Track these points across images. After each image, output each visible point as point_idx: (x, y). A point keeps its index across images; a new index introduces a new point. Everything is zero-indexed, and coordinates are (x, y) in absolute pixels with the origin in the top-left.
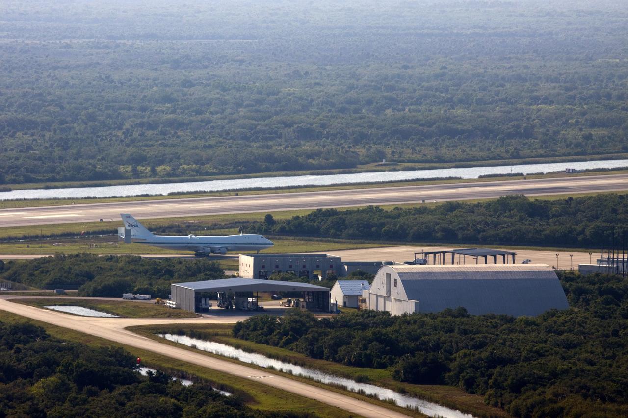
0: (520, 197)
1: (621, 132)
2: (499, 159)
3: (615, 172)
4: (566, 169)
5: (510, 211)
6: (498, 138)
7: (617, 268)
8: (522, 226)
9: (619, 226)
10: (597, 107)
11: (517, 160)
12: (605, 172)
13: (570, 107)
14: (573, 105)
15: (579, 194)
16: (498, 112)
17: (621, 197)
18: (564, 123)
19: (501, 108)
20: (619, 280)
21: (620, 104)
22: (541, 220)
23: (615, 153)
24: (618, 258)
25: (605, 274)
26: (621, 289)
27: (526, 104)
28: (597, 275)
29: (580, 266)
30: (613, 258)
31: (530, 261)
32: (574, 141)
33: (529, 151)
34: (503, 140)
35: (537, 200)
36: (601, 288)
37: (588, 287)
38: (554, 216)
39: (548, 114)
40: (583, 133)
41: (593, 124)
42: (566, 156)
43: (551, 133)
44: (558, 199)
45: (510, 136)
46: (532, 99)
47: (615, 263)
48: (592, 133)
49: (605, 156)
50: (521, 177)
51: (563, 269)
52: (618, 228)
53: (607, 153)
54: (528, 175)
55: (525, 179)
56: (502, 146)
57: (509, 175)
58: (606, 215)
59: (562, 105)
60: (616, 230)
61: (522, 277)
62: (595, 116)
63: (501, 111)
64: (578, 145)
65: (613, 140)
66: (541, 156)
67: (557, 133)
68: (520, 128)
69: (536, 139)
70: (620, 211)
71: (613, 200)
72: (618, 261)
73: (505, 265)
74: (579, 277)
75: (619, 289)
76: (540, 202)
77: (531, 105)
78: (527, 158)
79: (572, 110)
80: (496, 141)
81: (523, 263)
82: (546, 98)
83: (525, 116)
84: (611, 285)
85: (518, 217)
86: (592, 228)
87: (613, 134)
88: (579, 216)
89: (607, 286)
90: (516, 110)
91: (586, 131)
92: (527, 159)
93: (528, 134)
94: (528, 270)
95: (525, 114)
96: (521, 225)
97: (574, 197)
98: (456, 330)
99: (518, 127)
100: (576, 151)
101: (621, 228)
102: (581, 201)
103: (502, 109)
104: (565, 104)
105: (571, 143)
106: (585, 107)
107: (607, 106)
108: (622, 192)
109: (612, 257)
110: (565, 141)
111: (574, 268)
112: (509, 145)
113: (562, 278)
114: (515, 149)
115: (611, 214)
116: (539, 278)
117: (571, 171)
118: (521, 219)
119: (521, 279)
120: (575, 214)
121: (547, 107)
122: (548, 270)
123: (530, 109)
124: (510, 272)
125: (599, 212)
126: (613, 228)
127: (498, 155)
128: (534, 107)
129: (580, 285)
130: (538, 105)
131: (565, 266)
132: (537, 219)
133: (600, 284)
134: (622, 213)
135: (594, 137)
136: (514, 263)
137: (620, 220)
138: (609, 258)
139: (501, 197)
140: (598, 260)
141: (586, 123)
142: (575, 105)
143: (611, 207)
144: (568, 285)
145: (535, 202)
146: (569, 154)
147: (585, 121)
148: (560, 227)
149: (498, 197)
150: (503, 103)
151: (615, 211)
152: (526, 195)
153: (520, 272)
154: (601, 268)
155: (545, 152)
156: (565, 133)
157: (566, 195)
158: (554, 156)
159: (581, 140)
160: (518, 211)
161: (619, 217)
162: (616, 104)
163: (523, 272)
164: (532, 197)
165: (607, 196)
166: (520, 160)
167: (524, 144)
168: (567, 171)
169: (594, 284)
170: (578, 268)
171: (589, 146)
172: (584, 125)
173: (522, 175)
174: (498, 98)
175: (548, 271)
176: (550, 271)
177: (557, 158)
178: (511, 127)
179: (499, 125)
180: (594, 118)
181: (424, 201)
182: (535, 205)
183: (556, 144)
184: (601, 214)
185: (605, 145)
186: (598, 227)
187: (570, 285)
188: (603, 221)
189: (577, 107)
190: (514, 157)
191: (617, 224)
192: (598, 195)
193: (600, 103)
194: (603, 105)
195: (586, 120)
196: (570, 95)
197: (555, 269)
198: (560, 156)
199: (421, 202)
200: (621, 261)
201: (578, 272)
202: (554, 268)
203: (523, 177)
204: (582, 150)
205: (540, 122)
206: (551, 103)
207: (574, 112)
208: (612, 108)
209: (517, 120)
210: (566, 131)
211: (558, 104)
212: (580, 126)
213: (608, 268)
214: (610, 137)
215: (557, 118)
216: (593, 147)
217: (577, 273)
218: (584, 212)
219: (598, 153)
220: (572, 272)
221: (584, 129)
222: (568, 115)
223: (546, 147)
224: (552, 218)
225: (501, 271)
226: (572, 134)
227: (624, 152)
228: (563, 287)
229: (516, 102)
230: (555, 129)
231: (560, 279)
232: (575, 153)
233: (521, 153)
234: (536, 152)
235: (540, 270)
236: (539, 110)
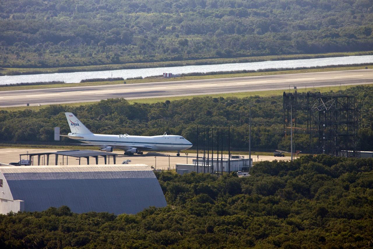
0: (120, 101)
1: (215, 38)
2: (100, 64)
3: (210, 76)
4: (164, 74)
5: (111, 114)
6: (99, 44)
7: (212, 167)
8: (122, 128)
9: (213, 127)
10: (193, 15)
11: (117, 65)
12: (200, 76)
13: (166, 14)
14: (169, 13)
15: (176, 97)
16: (99, 19)
17: (216, 100)
18: (161, 30)
19: (102, 15)
20: (214, 179)
21: (214, 11)
22: (140, 122)
23: (210, 58)
24: (212, 158)
25: (200, 174)
26: (216, 188)
27: (125, 12)
28: (193, 174)
29: (177, 166)
30: (208, 158)
31: (130, 161)
32: (170, 47)
33: (128, 57)
34: (104, 46)
35: (136, 103)
36: (197, 186)
37: (184, 185)
38: (153, 118)
39: (146, 21)
40: (179, 39)
41: (189, 31)
42: (163, 61)
43: (149, 39)
44: (156, 102)
45: (110, 42)
46: (131, 6)
47: (210, 163)
48: (188, 39)
49: (199, 61)
50: (121, 81)
51: (161, 169)
52: (213, 129)
53: (202, 58)
54: (128, 79)
55: (125, 83)
56: (103, 52)
57: (109, 80)
58: (202, 117)
59: (160, 12)
60: (211, 131)
61: (122, 177)
62: (190, 23)
63: (101, 19)
64: (174, 51)
65: (208, 46)
66: (140, 61)
67: (154, 39)
68: (120, 34)
69: (135, 45)
70: (215, 114)
71: (207, 103)
72: (212, 161)
73: (107, 165)
74: (176, 176)
75: (214, 187)
76: (139, 105)
77: (130, 12)
78: (127, 63)
79: (168, 17)
80: (97, 47)
81: (124, 163)
82: (144, 6)
83: (124, 23)
84: (205, 184)
85: (118, 119)
86: (189, 130)
87: (208, 40)
88: (176, 118)
89: (203, 185)
90: (116, 17)
91: (182, 38)
92: (127, 64)
93: (127, 40)
94: (128, 170)
95: (124, 21)
96: (121, 127)
97: (171, 100)
98: (60, 229)
99: (118, 33)
100: (173, 57)
101: (215, 129)
102: (178, 104)
103: (103, 17)
104: (163, 11)
105: (168, 49)
106: (181, 14)
107: (201, 14)
108: (217, 95)
109: (207, 157)
110: (163, 47)
111: (172, 168)
112: (109, 51)
113: (160, 178)
114: (115, 55)
115: (206, 116)
116: (138, 177)
117: (168, 76)
118: (121, 121)
119: (122, 179)
120: (172, 116)
121: (145, 14)
122: (147, 170)
123: (129, 16)
124: (111, 173)
125: (194, 115)
126: (208, 130)
127: (100, 60)
128: (133, 14)
129: (177, 184)
130: (136, 13)
131: (163, 166)
132: (136, 121)
133: (196, 183)
134: (216, 115)
135: (189, 44)
136: (115, 163)
137: (214, 122)
138: (204, 158)
139: (102, 101)
140: (194, 160)
141: (182, 29)
142: (172, 12)
143: (206, 109)
144: (165, 184)
145: (134, 105)
146: (166, 60)
147: (181, 28)
148: (158, 129)
149: (99, 101)
150: (103, 10)
151: (209, 113)
152: (126, 99)
153: (121, 172)
154: (196, 168)
155: (144, 58)
156: (162, 39)
157: (163, 98)
158: (152, 61)
159: (177, 46)
160: (118, 114)
161: (213, 119)
162: (210, 11)
163: (123, 172)
164: (132, 100)
165: (202, 99)
166: (120, 66)
167: (124, 50)
168: (165, 76)
169: (190, 183)
170: (175, 168)
171: (185, 52)
172: (180, 31)
173: (122, 79)
174: (99, 5)
175: (147, 171)
176: (149, 171)
177: (155, 64)
178: (111, 34)
179: (100, 32)
180: (190, 25)
181: (28, 105)
182: (134, 108)
183: (154, 50)
184: (196, 117)
185: (200, 51)
186: (194, 129)
187: (168, 184)
188: (198, 123)
189: (174, 15)
190: (114, 63)
191: (212, 126)
192: (194, 98)
193: (196, 11)
194: (198, 13)
195: (182, 26)
196: (167, 3)
197: (153, 169)
198: (158, 61)
199: (26, 105)
200: (215, 161)
201: (175, 171)
202: (152, 167)
203: (123, 81)
204: (179, 56)
205: (138, 29)
206: (149, 10)
207: (170, 20)
208: (206, 16)
209: (116, 26)
210: (163, 37)
211: (156, 11)
212: (176, 33)
213: (203, 168)
214: (204, 43)
215: (154, 25)
216: (189, 53)
217: (174, 172)
218: (181, 114)
219: (193, 59)
220: (169, 172)
221: (180, 36)
222: (165, 22)
223: (145, 53)
224: (151, 120)
225: (102, 171)
226: (168, 40)
227: (218, 58)
228: (161, 186)
229: (115, 9)
230: (153, 35)
231: (158, 178)
232: (172, 58)
233: (120, 58)
234: (135, 57)
235: (139, 170)
236: (138, 17)
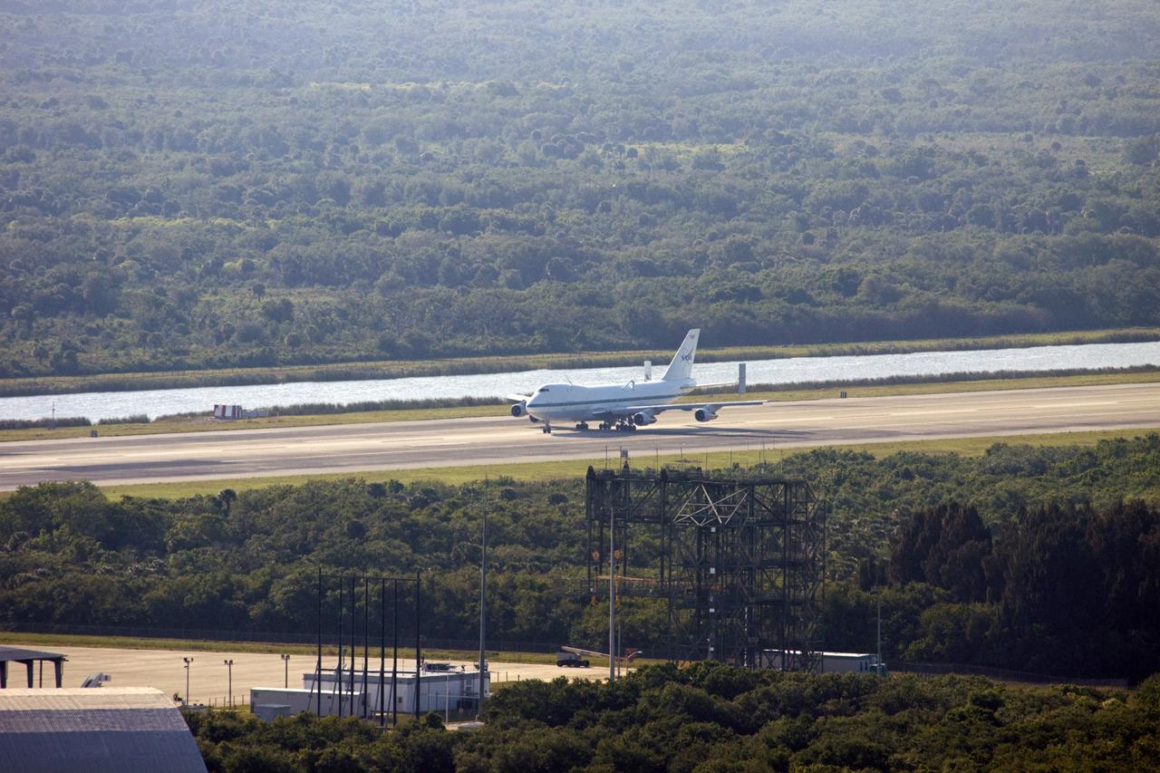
0: (78, 490)
1: (375, 297)
2: (17, 376)
3: (360, 416)
4: (216, 406)
5: (50, 529)
6: (14, 312)
7: (365, 698)
8: (83, 576)
9: (369, 574)
10: (308, 224)
11: (72, 378)
12: (330, 416)
13: (226, 222)
14: (234, 218)
15: (254, 480)
16: (14, 237)
17: (377, 490)
18: (208, 271)
19: (23, 223)
20: (370, 736)
21: (373, 215)
22: (140, 558)
23: (361, 359)
24: (366, 671)
25: (327, 718)
26: (375, 763)
27: (96, 213)
28: (304, 720)
29: (255, 694)
30: (352, 670)
31: (107, 678)
32: (237, 324)
33: (106, 353)
34: (28, 317)
35: (129, 498)
36: (317, 757)
37: (276, 755)
38: (180, 545)
39: (163, 244)
40: (265, 300)
41: (296, 274)
42: (215, 367)
43: (171, 301)
44: (192, 496)
45: (49, 306)
46: (114, 196)
47: (357, 686)
48: (292, 300)
49: (323, 368)
50: (82, 429)
51: (206, 703)
52: (367, 580)
53: (335, 361)
54: (103, 422)
55: (94, 434)
56: (25, 337)
57: (47, 424)
58: (335, 543)
59: (205, 216)
60: (361, 585)
61: (83, 728)
62: (300, 249)
63: (22, 234)
64: (250, 335)
65: (354, 322)
66: (142, 367)
67: (187, 299)
68: (80, 283)
69: (127, 316)
70: (374, 531)
71: (352, 499)
72: (366, 680)
73: (32, 692)
74: (252, 726)
75: (370, 762)
76: (140, 505)
77: (111, 215)
78: (100, 372)
79: (231, 232)
80: (8, 323)
81: (87, 684)
82: (156, 197)
83: (93, 250)
84: (342, 751)
85: (72, 547)
86: (292, 582)
87: (354, 305)
88: (253, 545)
89: (335, 753)
90: (67, 230)
91: (275, 295)
92: (100, 377)
93: (101, 301)
94: (101, 707)
95: (93, 242)
96: (82, 572)
97: (238, 490)
99: (74, 280)
100: (245, 354)
101: (375, 580)
102: (258, 502)
103: (26, 228)
104: (214, 212)
105: (230, 330)
106: (271, 223)
107: (333, 222)
108: (380, 474)
109: (348, 667)
110: (214, 324)
111: (238, 701)
112: (46, 333)
113: (201, 731)
114: (65, 347)
115: (346, 539)
116: (132, 729)
117: (229, 413)
118: (82, 555)
119: (81, 733)
120: (240, 539)
121: (159, 222)
122: (160, 705)
123: (108, 227)
124: (48, 713)
125: (311, 534)
126: (354, 581)
127: (15, 364)
128: (121, 222)
129: (256, 749)
130: (132, 216)
131: (214, 693)
132: (128, 553)
133: (314, 748)
134: (377, 537)
135: (297, 314)
136: (59, 685)
137: (373, 559)
138: (339, 670)
139: (23, 490)
140: (307, 677)
141: (273, 270)
142: (243, 218)
143: (348, 518)
144: (217, 751)
145: (123, 503)
146: (225, 363)
147: (272, 265)
148: (197, 578)
149: (13, 489)
150: (28, 209)
151: (357, 531)
152: (97, 483)
153: (78, 712)
154: (315, 700)
155: (154, 357)
156: (212, 299)
157: (213, 484)
158: (179, 367)
159: (258, 320)
160: (73, 532)
161: (371, 547)
162: (362, 215)
163: (85, 711)
164: (114, 489)
165: (335, 486)
166: (79, 380)
167: (92, 332)
168: (219, 413)
169: (296, 748)
170: (248, 700)
171: (282, 339)
172: (267, 276)
173: (83, 422)
174: (14, 193)
175: (159, 710)
176: (165, 710)
177: (189, 375)
178: (50, 281)
179: (16, 275)
180: (299, 257)
182: (123, 512)
183: (185, 332)
184: (316, 540)
185: (329, 337)
186: (308, 578)
187: (226, 750)
188: (322, 561)
189: (249, 225)
190: (60, 370)
191: (364, 570)
192: (311, 483)
193: (316, 213)
194: (323, 220)
195: (275, 261)
196: (225, 188)
197: (179, 704)
198: (199, 368)
200: (374, 680)
201: (249, 711)
202: (177, 698)
203: (88, 429)
204: (263, 352)
205: (138, 266)
206: (172, 211)
207: (237, 240)
208: (349, 229)
209: (67, 258)
210: (215, 293)
211: (192, 213)
212: (257, 281)
213: (337, 700)
214: (343, 314)
215: (188, 255)
216: (295, 342)
217: (246, 714)
218: (268, 533)
219: (308, 361)
220: (230, 714)
221: (267, 290)
222: (221, 246)
223: (157, 342)
224: (174, 551)
225: (19, 708)
226: (229, 303)
227: (385, 359)
228: (205, 755)
229: (65, 207)
230: (183, 287)
231: (194, 732)
232: (242, 358)
233: (81, 357)
234: (126, 355)
235: (134, 707)
236: (136, 232)
